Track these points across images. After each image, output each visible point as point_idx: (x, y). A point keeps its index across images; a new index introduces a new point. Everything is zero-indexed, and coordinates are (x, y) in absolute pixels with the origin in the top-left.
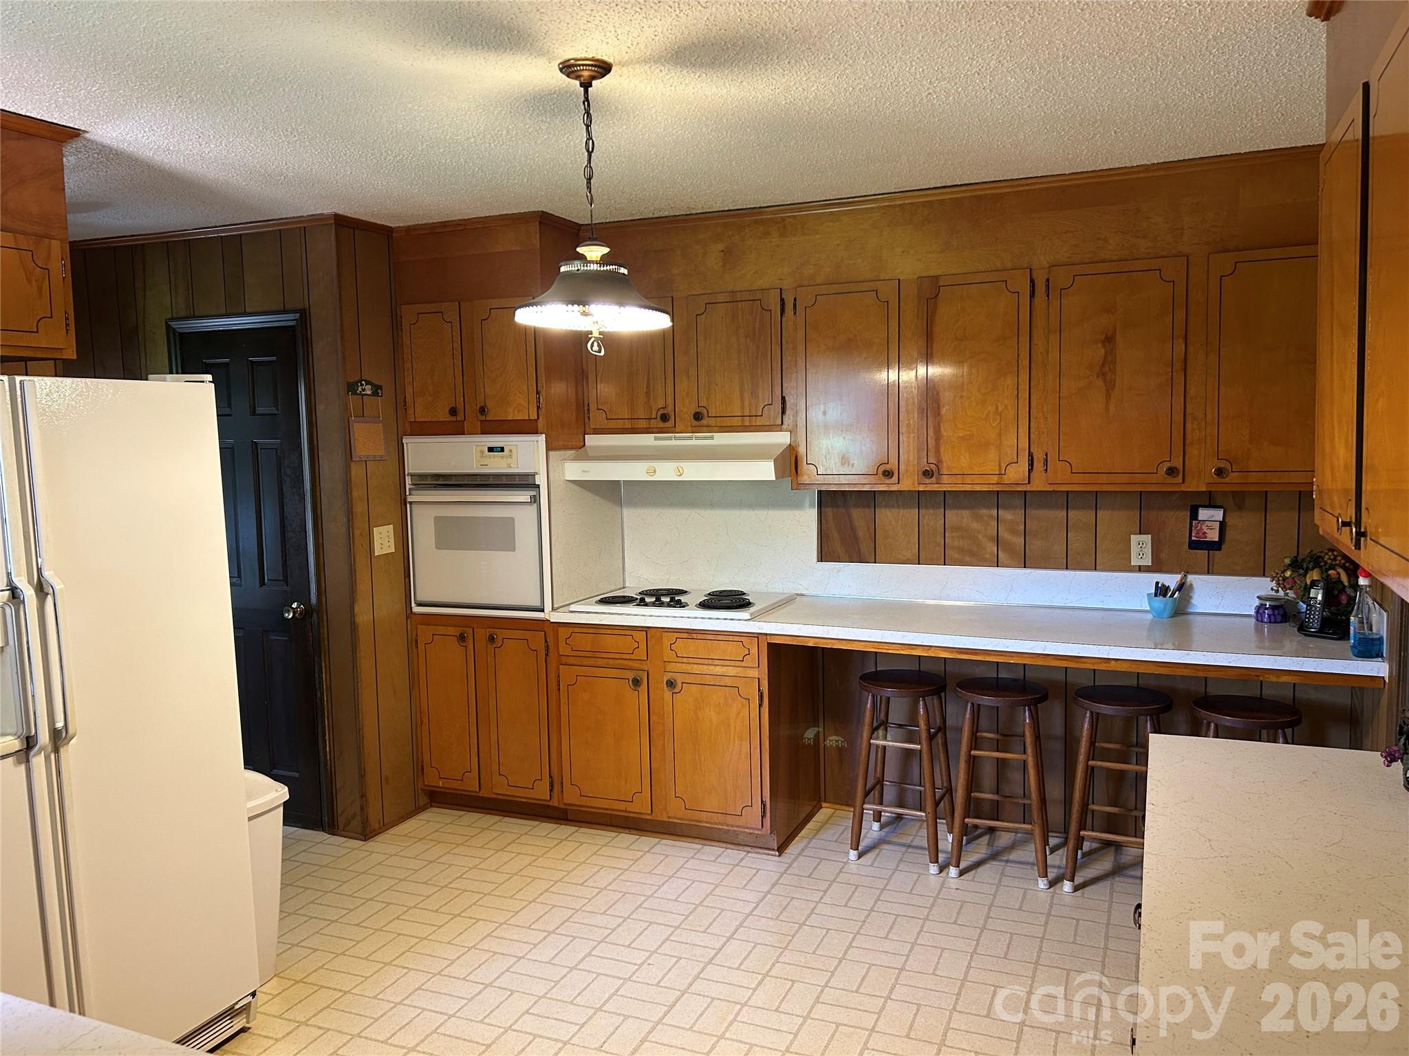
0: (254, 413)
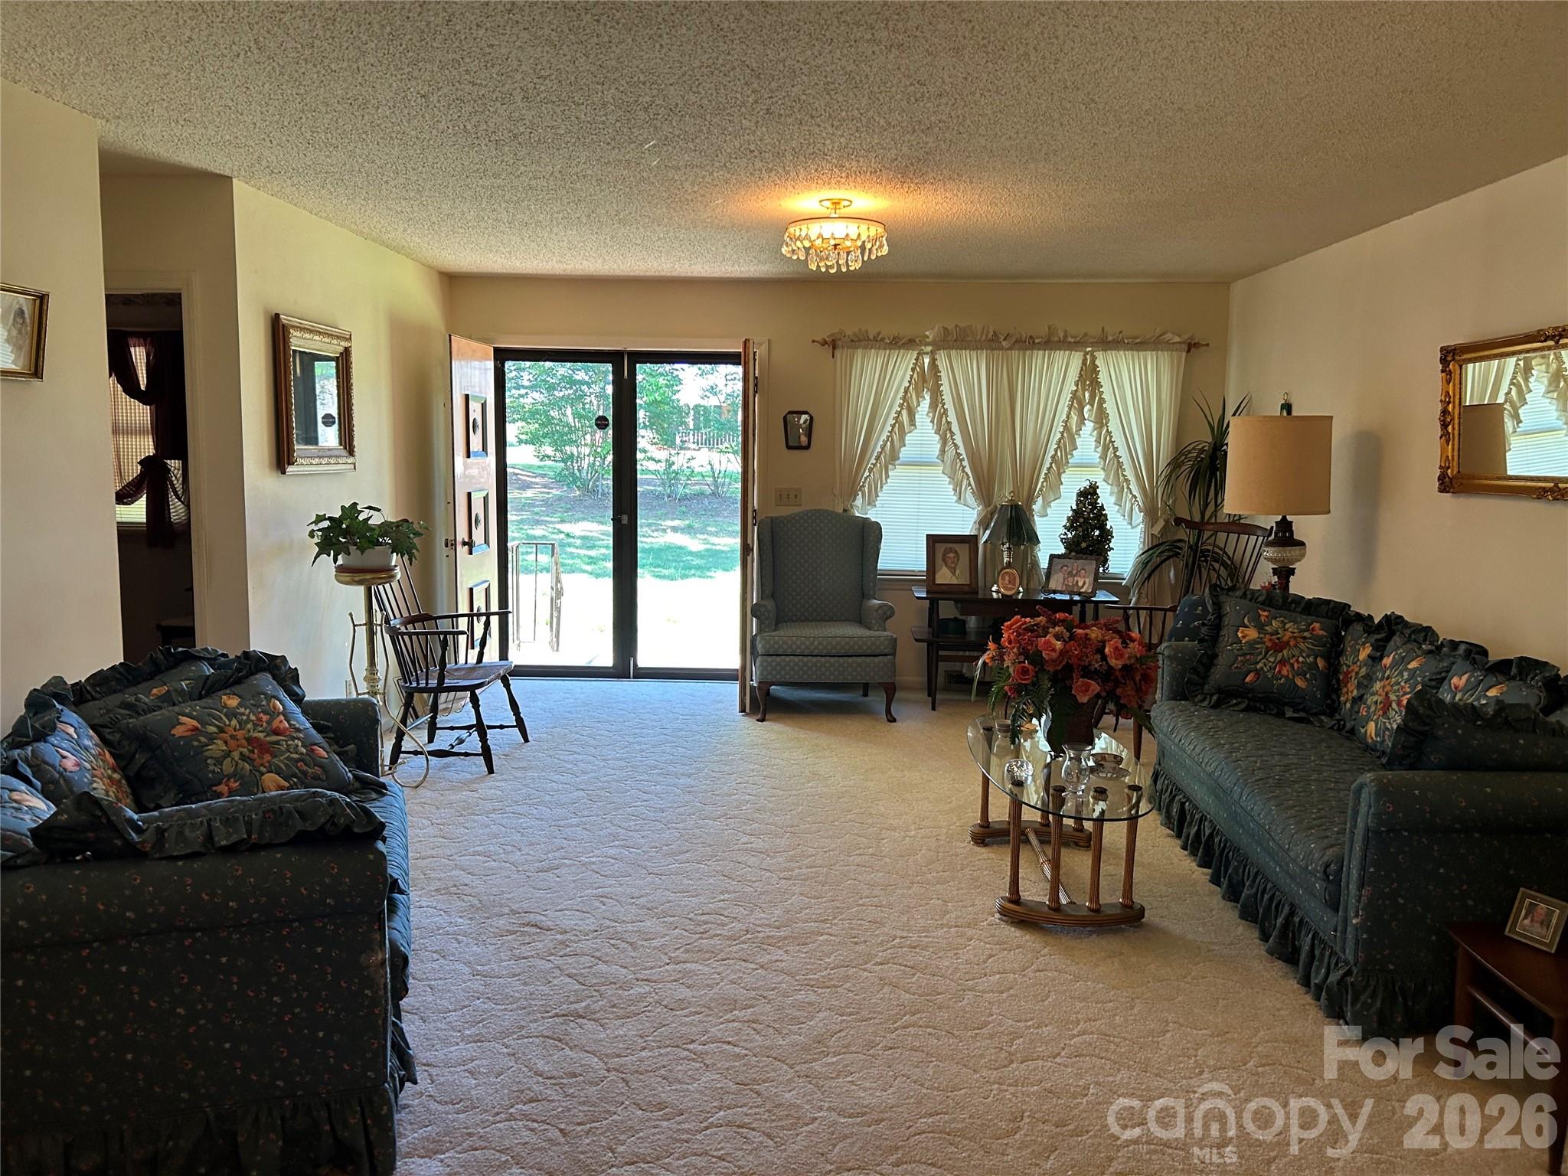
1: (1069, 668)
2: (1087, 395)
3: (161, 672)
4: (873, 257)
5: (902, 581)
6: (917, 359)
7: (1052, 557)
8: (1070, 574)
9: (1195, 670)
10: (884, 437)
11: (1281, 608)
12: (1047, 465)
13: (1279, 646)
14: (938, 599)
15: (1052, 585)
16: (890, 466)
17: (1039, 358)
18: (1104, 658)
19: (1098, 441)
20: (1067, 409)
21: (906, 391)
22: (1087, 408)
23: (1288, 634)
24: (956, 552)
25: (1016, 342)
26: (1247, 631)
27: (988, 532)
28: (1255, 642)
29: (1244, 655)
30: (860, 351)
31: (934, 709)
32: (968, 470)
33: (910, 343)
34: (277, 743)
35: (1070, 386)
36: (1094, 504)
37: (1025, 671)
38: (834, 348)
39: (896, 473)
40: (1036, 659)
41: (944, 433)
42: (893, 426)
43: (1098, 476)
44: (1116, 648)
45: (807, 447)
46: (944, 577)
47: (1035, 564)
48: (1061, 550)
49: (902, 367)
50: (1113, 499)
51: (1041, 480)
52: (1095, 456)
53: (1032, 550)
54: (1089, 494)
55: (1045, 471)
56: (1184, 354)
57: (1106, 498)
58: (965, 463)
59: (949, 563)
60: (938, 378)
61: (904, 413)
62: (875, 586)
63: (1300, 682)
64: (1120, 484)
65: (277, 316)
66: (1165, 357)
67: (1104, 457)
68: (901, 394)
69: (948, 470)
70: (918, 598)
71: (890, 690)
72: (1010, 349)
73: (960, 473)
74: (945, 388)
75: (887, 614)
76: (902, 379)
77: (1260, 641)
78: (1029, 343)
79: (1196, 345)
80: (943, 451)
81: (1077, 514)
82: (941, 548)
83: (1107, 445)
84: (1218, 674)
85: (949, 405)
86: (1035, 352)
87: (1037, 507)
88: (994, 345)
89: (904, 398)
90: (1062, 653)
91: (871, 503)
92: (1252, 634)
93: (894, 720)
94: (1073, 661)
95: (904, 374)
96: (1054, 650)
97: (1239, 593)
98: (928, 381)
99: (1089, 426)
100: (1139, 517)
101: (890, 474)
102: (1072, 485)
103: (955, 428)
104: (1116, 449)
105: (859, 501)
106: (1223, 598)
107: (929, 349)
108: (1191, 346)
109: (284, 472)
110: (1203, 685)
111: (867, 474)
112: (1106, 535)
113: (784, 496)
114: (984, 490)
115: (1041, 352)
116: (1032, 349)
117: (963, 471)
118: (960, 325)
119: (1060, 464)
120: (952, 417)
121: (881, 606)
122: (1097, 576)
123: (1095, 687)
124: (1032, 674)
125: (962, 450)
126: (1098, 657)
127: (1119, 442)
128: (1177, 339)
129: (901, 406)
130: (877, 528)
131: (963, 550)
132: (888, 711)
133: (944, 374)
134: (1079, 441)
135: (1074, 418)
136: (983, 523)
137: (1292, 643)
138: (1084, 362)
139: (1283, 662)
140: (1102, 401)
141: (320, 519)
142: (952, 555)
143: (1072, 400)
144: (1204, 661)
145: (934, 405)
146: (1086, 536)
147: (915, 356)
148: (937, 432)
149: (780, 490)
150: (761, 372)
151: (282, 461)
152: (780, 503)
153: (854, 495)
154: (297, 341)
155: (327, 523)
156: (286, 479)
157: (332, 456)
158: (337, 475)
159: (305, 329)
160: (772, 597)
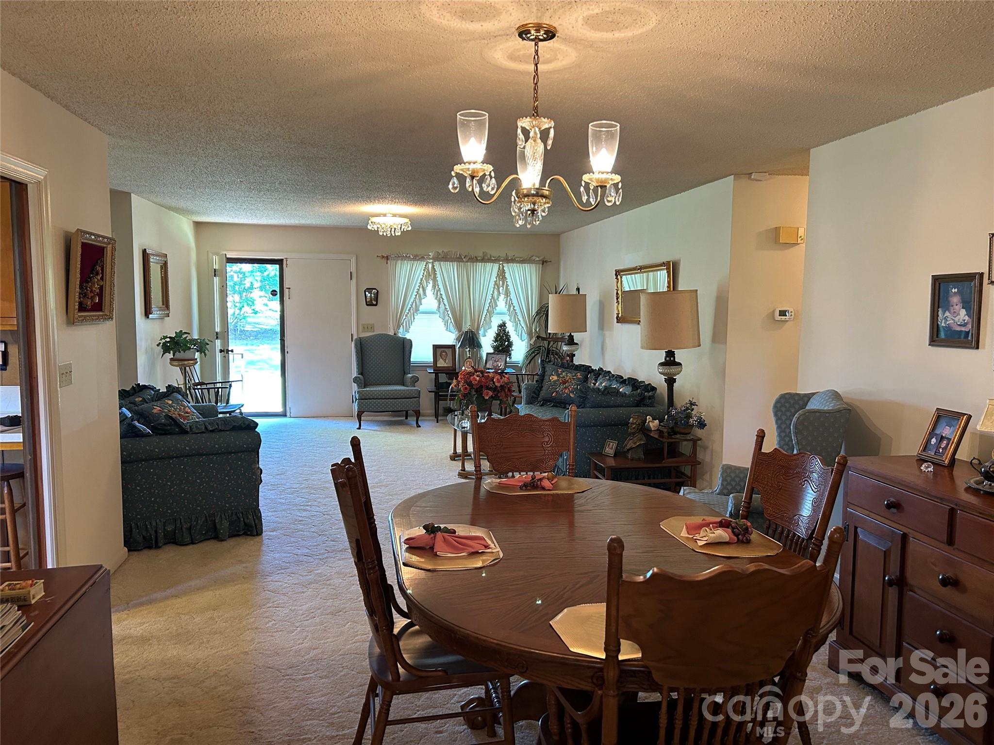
1: (481, 387)
2: (501, 282)
3: (136, 393)
4: (405, 230)
5: (422, 367)
6: (426, 266)
7: (488, 354)
8: (495, 361)
9: (534, 392)
10: (412, 300)
11: (566, 368)
12: (485, 314)
13: (564, 383)
14: (438, 373)
15: (488, 366)
16: (415, 314)
17: (479, 265)
18: (494, 383)
19: (506, 303)
20: (492, 289)
21: (422, 280)
22: (501, 288)
23: (568, 378)
24: (446, 352)
25: (470, 258)
26: (553, 377)
27: (460, 343)
28: (556, 381)
29: (551, 386)
30: (399, 262)
31: (437, 422)
32: (450, 315)
33: (422, 258)
34: (188, 416)
35: (494, 279)
36: (504, 330)
37: (466, 388)
38: (387, 260)
39: (418, 317)
40: (470, 384)
41: (440, 300)
42: (416, 296)
43: (506, 319)
44: (498, 379)
45: (376, 305)
46: (441, 363)
47: (481, 358)
48: (492, 351)
49: (419, 269)
50: (514, 328)
51: (483, 320)
52: (505, 310)
53: (480, 351)
54: (503, 326)
55: (484, 316)
56: (541, 265)
57: (510, 328)
58: (449, 313)
59: (443, 356)
60: (435, 274)
61: (421, 289)
62: (410, 368)
63: (572, 395)
64: (516, 322)
65: (145, 249)
66: (533, 266)
67: (509, 310)
68: (419, 281)
69: (442, 316)
70: (430, 373)
71: (418, 414)
72: (467, 262)
73: (447, 318)
74: (439, 278)
75: (415, 380)
76: (420, 274)
77: (558, 380)
78: (474, 260)
79: (546, 262)
80: (439, 307)
81: (498, 335)
82: (439, 351)
83: (510, 305)
84: (543, 394)
85: (441, 287)
86: (478, 263)
87: (481, 332)
88: (460, 260)
89: (421, 283)
90: (479, 381)
91: (407, 331)
92: (555, 378)
93: (420, 427)
94: (483, 384)
95: (420, 272)
96: (476, 380)
97: (552, 363)
98: (431, 275)
99: (502, 297)
100: (525, 336)
101: (415, 317)
102: (496, 322)
103: (444, 296)
104: (514, 307)
105: (401, 330)
106: (546, 365)
107: (431, 261)
108: (544, 262)
109: (148, 317)
110: (538, 398)
111: (404, 317)
112: (510, 344)
113: (366, 328)
114: (458, 325)
115: (480, 264)
116: (477, 262)
117: (448, 316)
118: (444, 251)
119: (490, 313)
120: (443, 292)
121: (412, 377)
122: (506, 362)
123: (491, 393)
124: (468, 389)
125: (447, 307)
126: (492, 382)
127: (515, 303)
128: (537, 259)
129: (419, 286)
130: (410, 341)
131: (449, 351)
132: (417, 423)
133: (438, 272)
134: (498, 303)
135: (496, 293)
136: (458, 339)
137: (569, 381)
138: (499, 269)
139: (566, 388)
140: (507, 286)
141: (165, 337)
142: (444, 354)
143: (495, 285)
144: (538, 389)
145: (434, 287)
146: (501, 345)
147: (425, 264)
148: (436, 299)
149: (364, 325)
150: (353, 270)
151: (147, 312)
152: (364, 331)
153: (399, 327)
154: (151, 260)
155: (168, 340)
156: (148, 321)
157: (162, 310)
158: (162, 319)
159: (153, 255)
160: (362, 374)
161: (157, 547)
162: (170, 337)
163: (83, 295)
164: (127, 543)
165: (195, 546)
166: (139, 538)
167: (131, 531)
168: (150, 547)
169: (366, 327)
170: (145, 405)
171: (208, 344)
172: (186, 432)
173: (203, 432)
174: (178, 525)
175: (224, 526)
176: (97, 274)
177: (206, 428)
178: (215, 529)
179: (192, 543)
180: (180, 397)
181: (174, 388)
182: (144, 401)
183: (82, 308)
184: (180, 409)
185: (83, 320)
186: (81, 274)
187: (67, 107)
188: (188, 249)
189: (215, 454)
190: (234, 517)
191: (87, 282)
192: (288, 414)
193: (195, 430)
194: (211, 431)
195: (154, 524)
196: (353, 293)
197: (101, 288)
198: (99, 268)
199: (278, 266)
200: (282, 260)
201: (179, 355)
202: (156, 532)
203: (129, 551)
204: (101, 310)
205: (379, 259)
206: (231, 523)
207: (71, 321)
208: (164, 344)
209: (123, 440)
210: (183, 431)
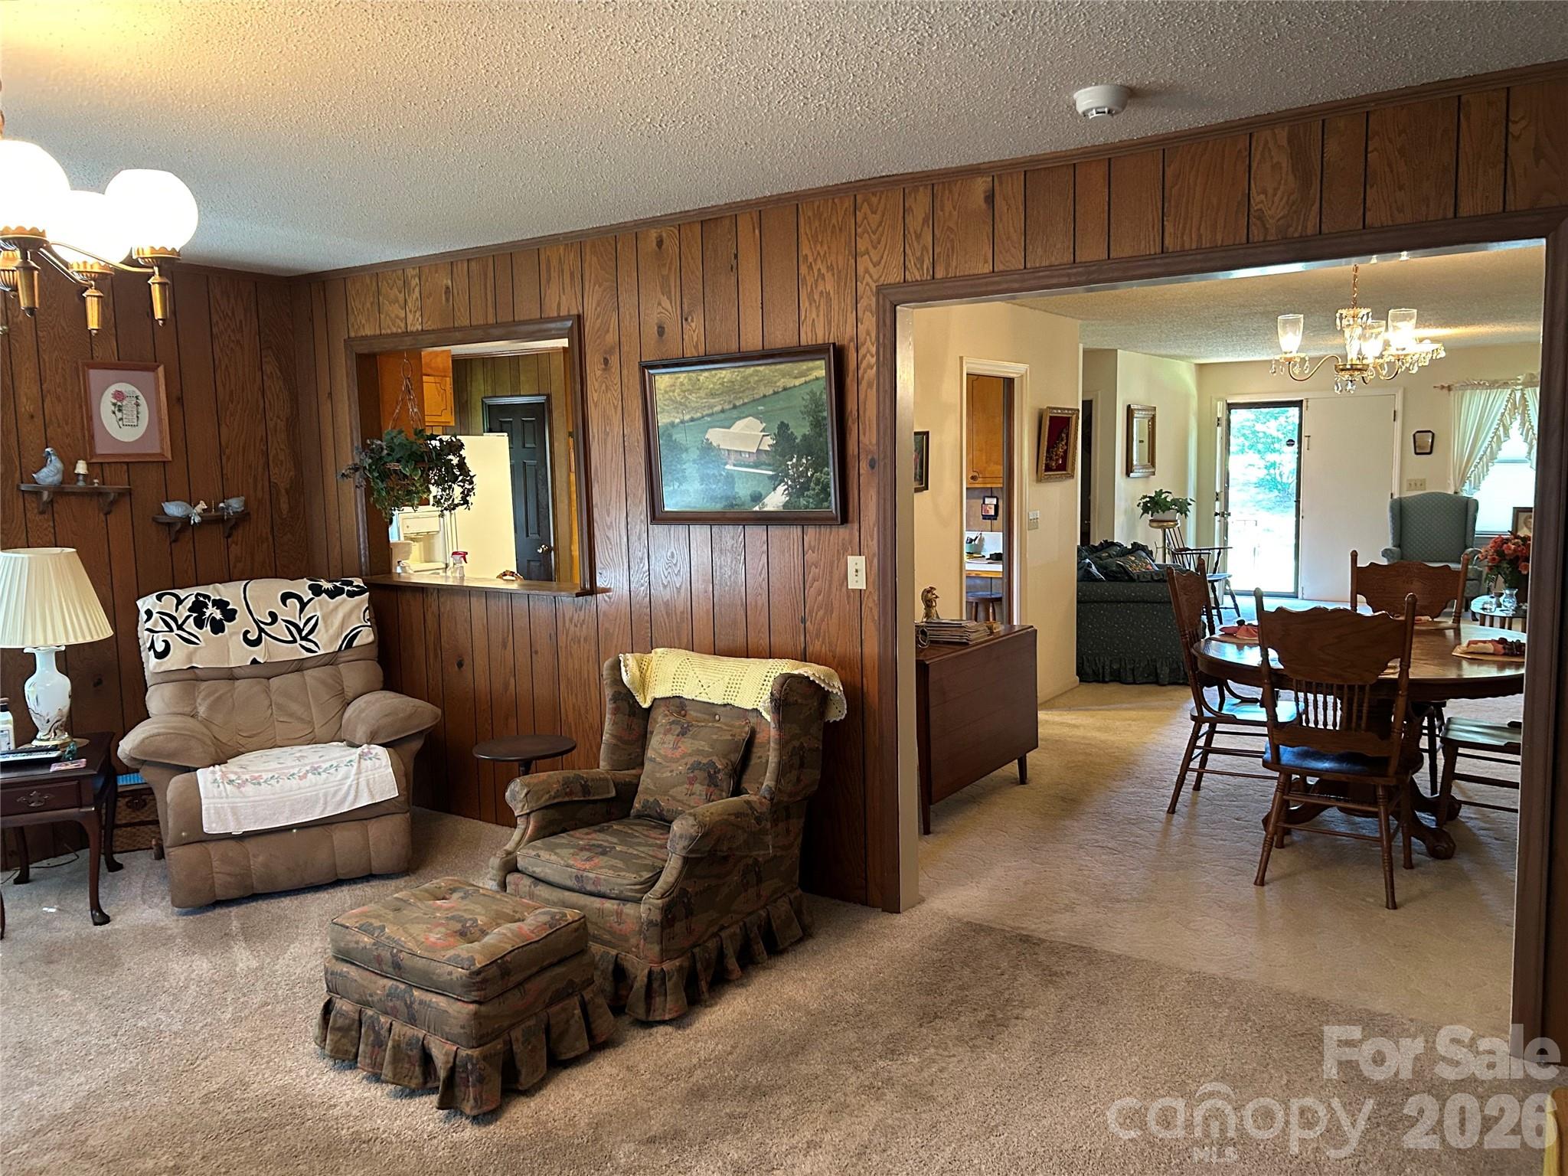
0: (524, 447)
10: (1486, 445)
16: (1490, 464)
21: (1503, 414)
30: (1468, 392)
33: (1506, 385)
37: (1494, 559)
38: (1449, 390)
39: (1494, 468)
41: (1531, 443)
42: (1493, 437)
45: (1430, 453)
46: (1523, 532)
49: (1500, 400)
59: (1526, 524)
60: (1526, 406)
61: (1501, 428)
62: (1473, 540)
65: (1131, 405)
68: (1499, 417)
74: (1531, 412)
76: (1500, 407)
80: (1528, 454)
82: (1521, 516)
85: (1534, 424)
89: (1501, 420)
91: (1475, 488)
95: (1501, 404)
98: (1519, 407)
101: (1490, 469)
105: (1467, 487)
107: (1520, 387)
109: (1128, 476)
111: (1473, 469)
120: (1536, 431)
121: (1475, 551)
129: (1499, 424)
130: (1477, 503)
133: (1530, 403)
141: (1145, 497)
142: (1524, 519)
145: (1523, 424)
147: (1510, 393)
148: (1525, 441)
149: (1411, 480)
150: (1399, 407)
151: (1129, 470)
152: (1410, 488)
153: (1463, 483)
154: (1135, 415)
155: (1148, 499)
156: (1129, 479)
157: (1146, 468)
158: (1147, 477)
159: (1138, 410)
160: (1399, 546)
161: (1104, 682)
162: (1150, 497)
163: (1049, 458)
164: (1080, 672)
165: (1137, 686)
166: (1089, 671)
167: (1083, 664)
168: (1098, 682)
169: (1413, 483)
170: (1110, 560)
171: (1190, 504)
172: (1134, 581)
173: (1148, 582)
174: (1123, 664)
175: (1164, 672)
176: (1062, 440)
177: (1152, 578)
178: (1157, 675)
179: (1134, 683)
180: (1144, 554)
181: (1139, 545)
182: (1110, 556)
183: (1048, 468)
184: (1142, 566)
185: (1048, 479)
186: (1048, 442)
187: (1045, 311)
188: (1187, 396)
189: (1159, 603)
190: (1175, 666)
191: (1054, 448)
192: (1300, 596)
193: (1141, 579)
194: (1156, 581)
195: (1102, 660)
196: (1398, 437)
197: (1066, 452)
198: (1064, 435)
199: (1297, 409)
200: (1301, 401)
201: (1157, 516)
202: (1103, 668)
203: (1080, 681)
204: (1065, 470)
205: (1438, 390)
206: (1172, 671)
207: (1039, 480)
208: (1145, 504)
209: (1080, 584)
210: (1131, 579)
